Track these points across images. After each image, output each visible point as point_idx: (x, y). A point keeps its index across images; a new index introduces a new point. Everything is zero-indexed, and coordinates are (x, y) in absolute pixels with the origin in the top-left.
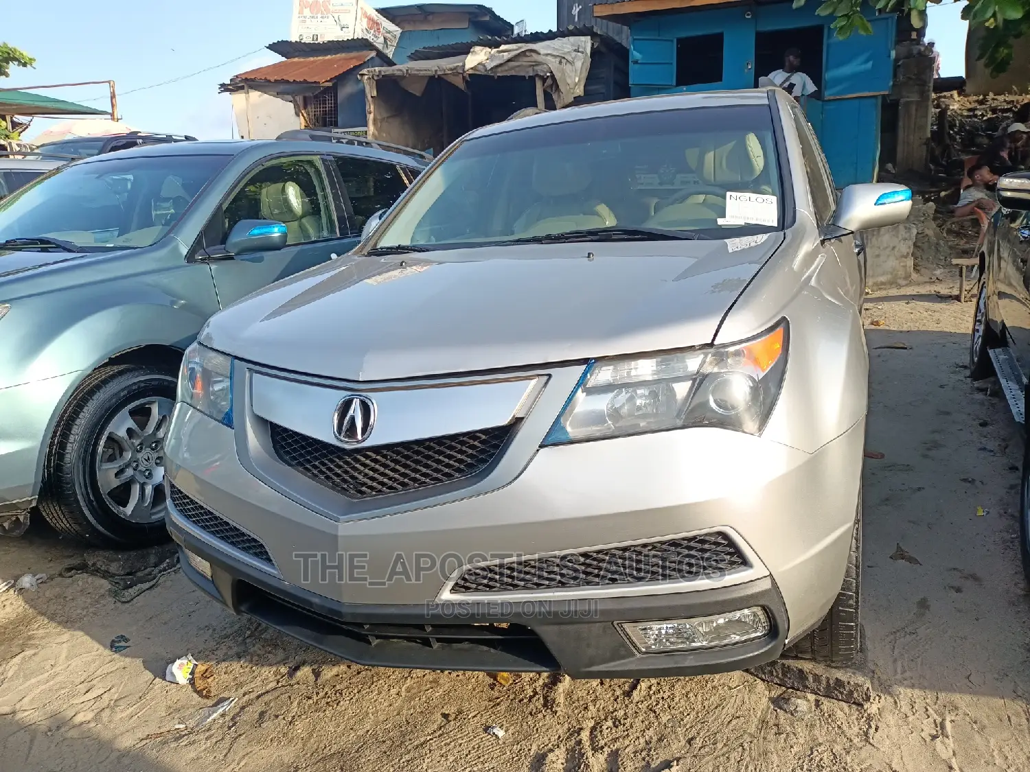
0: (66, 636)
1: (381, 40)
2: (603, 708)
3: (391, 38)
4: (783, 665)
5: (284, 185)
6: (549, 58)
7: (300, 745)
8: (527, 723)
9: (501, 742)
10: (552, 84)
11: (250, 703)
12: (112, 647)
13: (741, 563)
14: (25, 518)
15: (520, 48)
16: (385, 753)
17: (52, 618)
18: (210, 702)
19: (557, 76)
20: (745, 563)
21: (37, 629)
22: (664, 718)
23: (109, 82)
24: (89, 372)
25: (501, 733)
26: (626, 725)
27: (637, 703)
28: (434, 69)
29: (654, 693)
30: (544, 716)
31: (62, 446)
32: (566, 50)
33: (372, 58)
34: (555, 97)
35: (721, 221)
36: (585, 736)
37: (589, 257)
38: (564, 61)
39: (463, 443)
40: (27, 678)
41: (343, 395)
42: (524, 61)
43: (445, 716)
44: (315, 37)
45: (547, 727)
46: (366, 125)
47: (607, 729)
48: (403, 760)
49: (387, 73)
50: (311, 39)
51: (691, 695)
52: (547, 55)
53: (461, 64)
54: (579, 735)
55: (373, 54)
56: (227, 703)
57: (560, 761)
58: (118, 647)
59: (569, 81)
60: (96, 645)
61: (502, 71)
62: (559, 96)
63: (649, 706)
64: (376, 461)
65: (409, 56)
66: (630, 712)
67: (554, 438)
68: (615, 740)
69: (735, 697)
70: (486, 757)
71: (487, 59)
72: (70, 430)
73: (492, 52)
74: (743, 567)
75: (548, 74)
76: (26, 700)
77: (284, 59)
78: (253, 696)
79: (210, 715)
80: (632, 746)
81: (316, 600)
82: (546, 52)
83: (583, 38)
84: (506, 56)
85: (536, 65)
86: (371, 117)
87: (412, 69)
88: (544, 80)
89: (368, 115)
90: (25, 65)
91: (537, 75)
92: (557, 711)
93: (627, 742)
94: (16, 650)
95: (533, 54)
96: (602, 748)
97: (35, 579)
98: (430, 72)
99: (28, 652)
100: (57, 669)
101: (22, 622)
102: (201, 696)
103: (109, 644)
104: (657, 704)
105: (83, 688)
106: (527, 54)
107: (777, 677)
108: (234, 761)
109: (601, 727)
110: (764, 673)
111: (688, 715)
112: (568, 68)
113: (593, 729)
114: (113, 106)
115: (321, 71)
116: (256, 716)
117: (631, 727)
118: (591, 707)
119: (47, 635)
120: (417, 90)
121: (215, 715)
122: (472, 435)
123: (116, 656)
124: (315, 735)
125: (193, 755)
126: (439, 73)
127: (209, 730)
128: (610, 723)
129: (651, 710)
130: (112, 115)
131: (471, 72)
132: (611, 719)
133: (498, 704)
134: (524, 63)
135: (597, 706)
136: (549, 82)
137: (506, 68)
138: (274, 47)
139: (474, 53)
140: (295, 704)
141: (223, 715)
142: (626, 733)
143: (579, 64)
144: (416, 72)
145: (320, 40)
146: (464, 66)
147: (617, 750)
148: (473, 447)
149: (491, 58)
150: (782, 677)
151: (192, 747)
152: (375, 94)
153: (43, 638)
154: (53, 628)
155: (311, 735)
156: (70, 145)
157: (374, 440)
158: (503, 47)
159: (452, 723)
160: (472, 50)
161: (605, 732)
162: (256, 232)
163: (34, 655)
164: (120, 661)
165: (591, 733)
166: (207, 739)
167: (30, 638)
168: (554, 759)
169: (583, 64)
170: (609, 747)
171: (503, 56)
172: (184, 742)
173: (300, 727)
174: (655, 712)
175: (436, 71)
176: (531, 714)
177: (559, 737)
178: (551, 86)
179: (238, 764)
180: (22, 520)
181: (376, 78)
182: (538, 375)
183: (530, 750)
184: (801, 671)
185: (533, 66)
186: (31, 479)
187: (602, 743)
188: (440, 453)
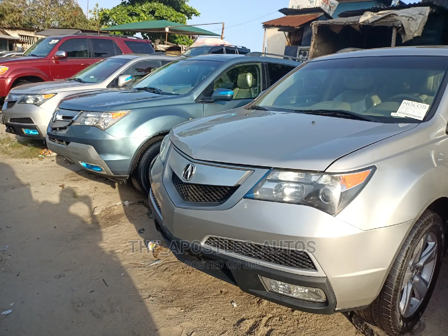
0: (129, 224)
1: (328, 7)
2: (279, 312)
3: (333, 6)
4: (366, 325)
5: (246, 74)
6: (404, 18)
7: (171, 283)
8: (247, 306)
9: (233, 309)
10: (401, 30)
11: (166, 264)
12: (139, 231)
13: (313, 268)
14: (125, 182)
15: (389, 12)
16: (194, 296)
17: (128, 217)
18: (155, 259)
19: (405, 26)
20: (315, 268)
21: (122, 219)
22: (301, 325)
23: (223, 23)
24: (151, 137)
25: (235, 306)
26: (283, 322)
27: (294, 315)
28: (344, 22)
29: (304, 315)
30: (255, 306)
31: (140, 161)
32: (414, 14)
33: (322, 16)
34: (402, 37)
35: (393, 114)
36: (265, 319)
37: (313, 123)
38: (411, 19)
39: (222, 190)
40: (112, 233)
41: (188, 162)
42: (389, 19)
43: (221, 292)
44: (298, 7)
45: (253, 310)
46: (310, 45)
47: (275, 320)
48: (198, 301)
49: (323, 24)
50: (297, 7)
51: (318, 321)
52: (403, 16)
53: (357, 20)
54: (263, 317)
55: (322, 14)
56: (159, 261)
57: (250, 324)
58: (141, 232)
59: (412, 29)
60: (135, 229)
61: (376, 24)
62: (405, 37)
63: (298, 318)
64: (194, 189)
65: (338, 15)
66: (288, 318)
67: (248, 196)
68: (276, 325)
69: (337, 330)
70: (225, 311)
71: (371, 18)
72: (143, 156)
73: (374, 15)
74: (314, 270)
75: (400, 26)
76: (108, 240)
77: (285, 16)
78: (168, 262)
79: (152, 263)
80: (280, 330)
81: (168, 232)
82: (402, 14)
83: (425, 8)
84: (380, 16)
85: (395, 21)
86: (313, 43)
87: (334, 22)
88: (397, 28)
89: (311, 42)
90: (197, 16)
91: (394, 26)
92: (260, 306)
93: (279, 328)
94: (114, 223)
95: (394, 16)
96: (268, 326)
97: (129, 203)
98: (342, 24)
99: (116, 226)
100: (121, 233)
101: (120, 215)
102: (154, 256)
103: (139, 230)
104: (302, 319)
105: (124, 242)
106: (392, 16)
107: (362, 329)
108: (150, 280)
109: (273, 318)
110: (358, 325)
111: (312, 328)
112: (413, 23)
113: (270, 318)
114: (222, 32)
115: (296, 22)
116: (165, 268)
117: (285, 323)
118: (275, 310)
119: (124, 222)
120: (337, 31)
121: (154, 264)
122: (225, 187)
123: (138, 235)
124: (177, 281)
125: (140, 274)
126: (347, 24)
127: (149, 268)
128: (278, 318)
129: (298, 320)
130: (222, 36)
131: (362, 24)
132: (279, 317)
133: (242, 295)
134: (389, 20)
135: (278, 310)
136: (401, 29)
137: (379, 22)
138: (281, 11)
139: (365, 15)
140: (178, 269)
141: (156, 265)
142: (281, 324)
143: (419, 21)
144: (336, 24)
145: (300, 8)
146: (359, 21)
147: (274, 329)
148: (224, 192)
149: (374, 17)
150: (364, 330)
151: (141, 271)
152: (316, 33)
153: (122, 222)
154: (127, 220)
155: (176, 281)
156: (200, 48)
157: (192, 181)
158: (380, 12)
159: (222, 295)
160: (364, 14)
161: (274, 321)
162: (222, 93)
163: (117, 227)
164: (139, 237)
165: (268, 319)
166: (147, 270)
167: (119, 221)
168: (248, 322)
169: (422, 21)
170: (271, 327)
171: (379, 16)
172: (140, 269)
173: (174, 278)
174: (298, 322)
175: (345, 23)
176: (250, 303)
177: (255, 316)
178: (401, 31)
179: (150, 282)
180: (124, 182)
181: (318, 25)
182: (251, 170)
183: (241, 315)
184: (372, 330)
185: (393, 21)
186: (128, 170)
187: (270, 324)
188: (214, 191)
